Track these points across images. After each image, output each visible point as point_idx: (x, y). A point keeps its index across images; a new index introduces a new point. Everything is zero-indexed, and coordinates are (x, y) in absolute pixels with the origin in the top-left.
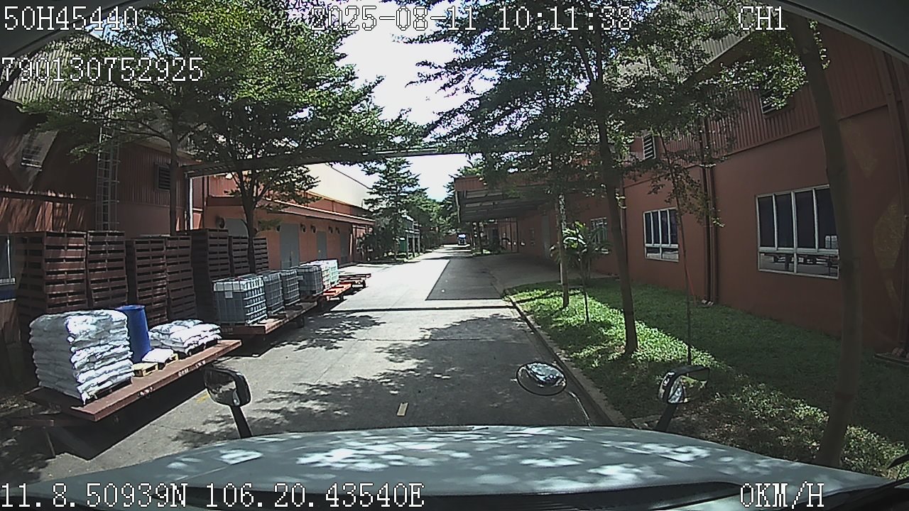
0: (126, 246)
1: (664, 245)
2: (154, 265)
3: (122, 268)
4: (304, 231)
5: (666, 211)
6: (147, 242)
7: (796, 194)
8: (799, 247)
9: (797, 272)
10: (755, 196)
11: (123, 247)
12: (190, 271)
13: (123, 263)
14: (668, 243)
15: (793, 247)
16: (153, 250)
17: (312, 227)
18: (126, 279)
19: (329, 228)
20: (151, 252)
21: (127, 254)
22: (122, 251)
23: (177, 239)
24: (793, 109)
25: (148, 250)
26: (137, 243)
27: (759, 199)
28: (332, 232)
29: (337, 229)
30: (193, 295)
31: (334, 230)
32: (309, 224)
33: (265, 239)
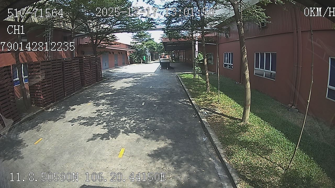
0: (62, 63)
1: (229, 64)
2: (70, 68)
3: (61, 70)
4: (110, 54)
5: (230, 53)
6: (67, 61)
7: (266, 53)
8: (266, 69)
9: (265, 77)
10: (255, 52)
11: (61, 63)
12: (78, 69)
13: (61, 68)
14: (230, 63)
15: (264, 69)
16: (69, 63)
17: (113, 52)
18: (62, 73)
19: (119, 53)
20: (69, 64)
21: (62, 65)
22: (61, 65)
23: (74, 60)
24: (267, 28)
25: (68, 64)
26: (65, 62)
27: (256, 53)
28: (120, 54)
29: (121, 53)
30: (80, 76)
31: (120, 53)
32: (112, 52)
33: (100, 58)
